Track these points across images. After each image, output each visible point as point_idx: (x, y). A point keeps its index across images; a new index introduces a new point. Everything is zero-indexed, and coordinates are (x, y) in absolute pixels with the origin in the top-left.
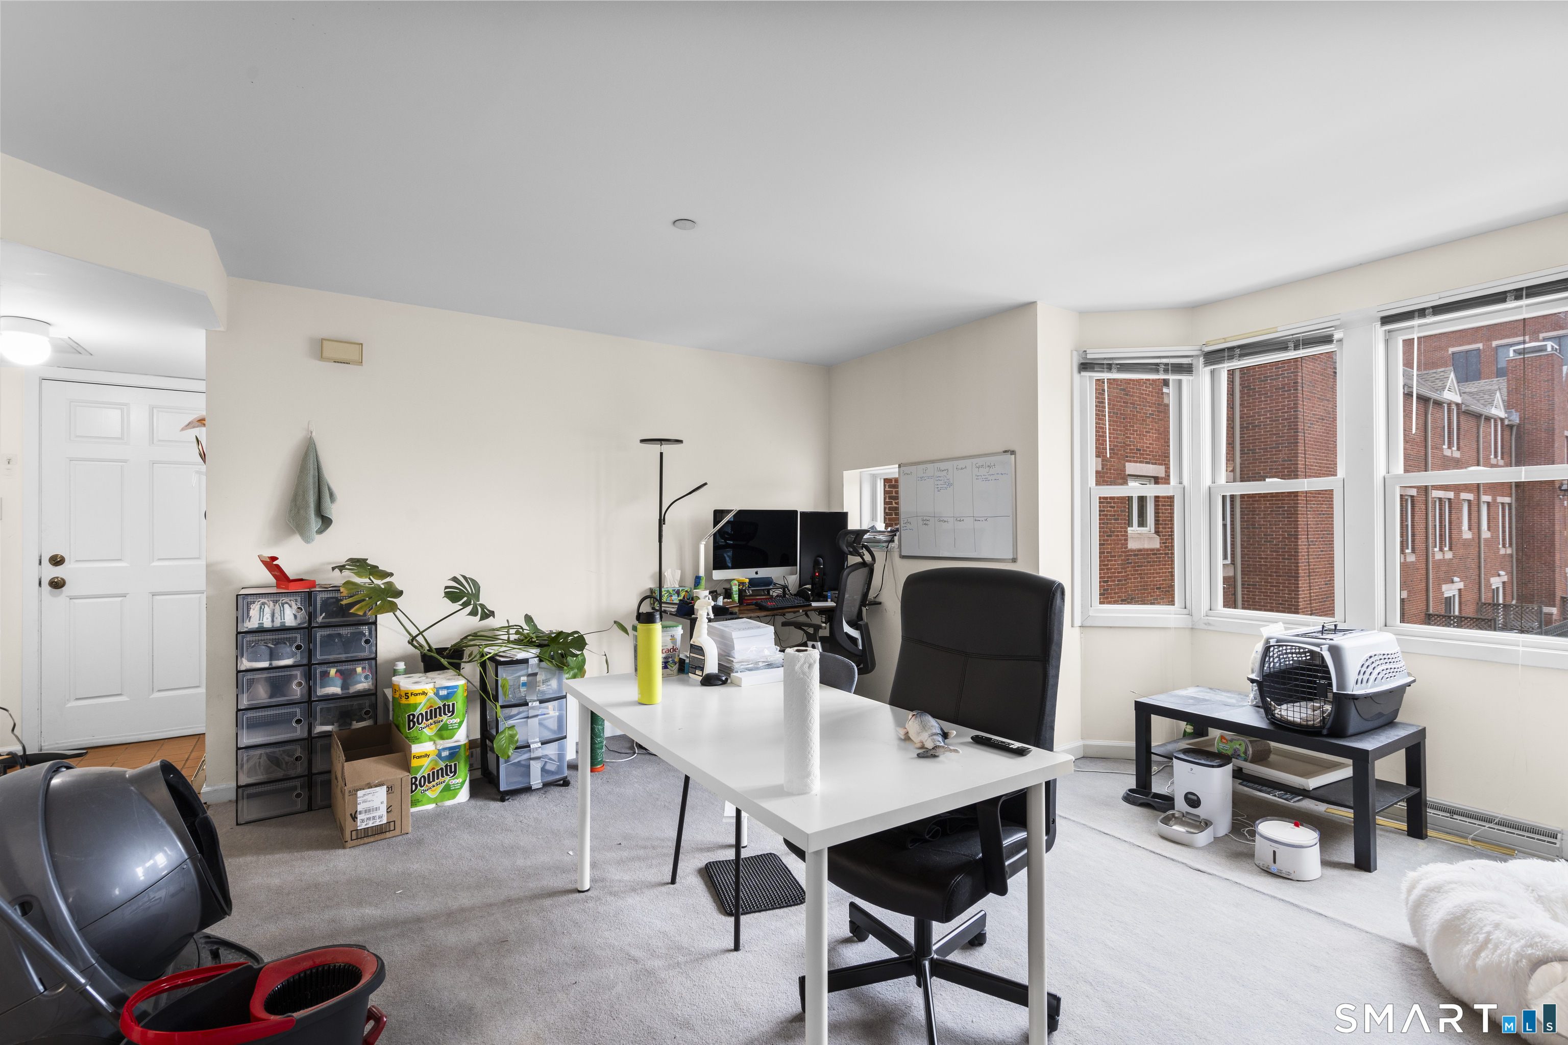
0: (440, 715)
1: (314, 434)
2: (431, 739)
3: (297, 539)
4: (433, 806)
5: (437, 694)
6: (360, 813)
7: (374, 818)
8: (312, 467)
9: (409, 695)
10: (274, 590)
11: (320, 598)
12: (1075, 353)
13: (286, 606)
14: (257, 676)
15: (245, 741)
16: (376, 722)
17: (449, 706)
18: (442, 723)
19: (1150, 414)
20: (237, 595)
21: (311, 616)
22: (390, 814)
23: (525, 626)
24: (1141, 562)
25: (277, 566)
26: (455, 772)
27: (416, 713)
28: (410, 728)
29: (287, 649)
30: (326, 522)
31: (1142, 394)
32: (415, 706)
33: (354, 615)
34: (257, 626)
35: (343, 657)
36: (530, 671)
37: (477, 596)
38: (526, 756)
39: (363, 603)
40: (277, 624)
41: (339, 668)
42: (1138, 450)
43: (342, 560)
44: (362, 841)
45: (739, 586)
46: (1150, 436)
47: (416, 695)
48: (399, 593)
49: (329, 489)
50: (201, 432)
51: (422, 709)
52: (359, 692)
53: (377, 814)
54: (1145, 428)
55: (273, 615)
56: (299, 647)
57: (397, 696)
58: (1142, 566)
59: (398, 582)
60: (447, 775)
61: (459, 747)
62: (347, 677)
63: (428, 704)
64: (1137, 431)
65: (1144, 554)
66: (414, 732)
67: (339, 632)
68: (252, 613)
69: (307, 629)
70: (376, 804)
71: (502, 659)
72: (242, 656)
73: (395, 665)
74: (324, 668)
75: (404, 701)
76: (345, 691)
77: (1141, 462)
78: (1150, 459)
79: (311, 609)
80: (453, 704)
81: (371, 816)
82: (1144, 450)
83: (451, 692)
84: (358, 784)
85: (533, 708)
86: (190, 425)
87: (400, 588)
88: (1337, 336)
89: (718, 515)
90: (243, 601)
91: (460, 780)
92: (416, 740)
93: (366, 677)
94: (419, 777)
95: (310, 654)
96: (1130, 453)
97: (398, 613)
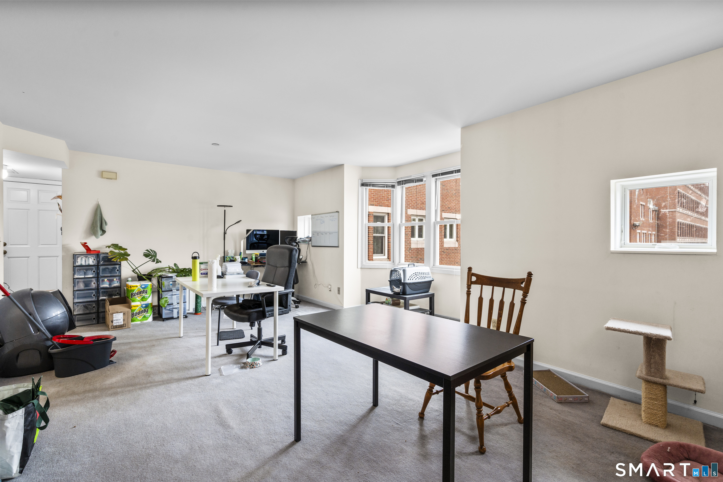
0: (142, 293)
1: (99, 203)
2: (139, 301)
3: (94, 237)
4: (140, 322)
5: (141, 287)
6: (114, 320)
7: (119, 322)
8: (99, 213)
9: (132, 287)
10: (86, 253)
11: (101, 256)
12: (360, 180)
13: (90, 258)
14: (80, 280)
15: (76, 301)
16: (121, 296)
17: (145, 291)
18: (143, 296)
19: (455, 194)
20: (73, 254)
21: (98, 262)
22: (124, 322)
23: (174, 267)
24: (450, 253)
25: (87, 246)
26: (147, 312)
27: (134, 293)
28: (132, 297)
29: (90, 272)
30: (104, 232)
31: (451, 186)
32: (134, 290)
33: (113, 261)
34: (80, 264)
35: (109, 275)
36: (173, 280)
37: (155, 256)
38: (171, 307)
39: (116, 258)
40: (87, 264)
41: (108, 279)
42: (449, 208)
43: (110, 245)
44: (115, 329)
45: (255, 256)
46: (454, 202)
47: (134, 287)
48: (129, 255)
49: (105, 221)
50: (59, 200)
51: (136, 291)
52: (115, 286)
53: (120, 321)
54: (452, 199)
55: (85, 261)
56: (94, 272)
57: (128, 288)
58: (450, 254)
59: (128, 252)
60: (144, 312)
61: (149, 304)
62: (111, 281)
63: (138, 290)
64: (448, 200)
65: (451, 249)
66: (133, 299)
67: (108, 267)
68: (78, 260)
69: (97, 266)
70: (119, 318)
71: (163, 276)
72: (75, 274)
73: (128, 279)
74: (103, 279)
75: (130, 289)
76: (110, 286)
77: (450, 213)
78: (454, 212)
79: (98, 259)
80: (147, 290)
81: (118, 322)
82: (451, 208)
83: (146, 286)
84: (113, 312)
85: (174, 292)
86: (55, 198)
87: (129, 254)
88: (424, 179)
89: (248, 231)
90: (75, 256)
91: (149, 314)
92: (133, 301)
93: (117, 282)
94: (135, 312)
95: (98, 274)
96: (445, 209)
97: (128, 261)
